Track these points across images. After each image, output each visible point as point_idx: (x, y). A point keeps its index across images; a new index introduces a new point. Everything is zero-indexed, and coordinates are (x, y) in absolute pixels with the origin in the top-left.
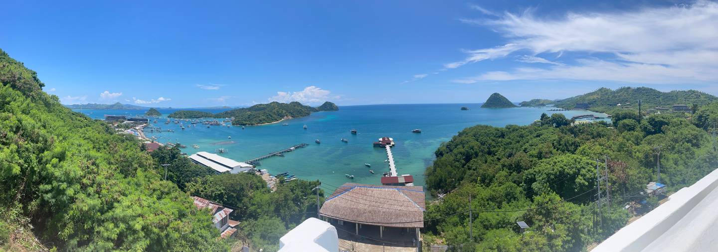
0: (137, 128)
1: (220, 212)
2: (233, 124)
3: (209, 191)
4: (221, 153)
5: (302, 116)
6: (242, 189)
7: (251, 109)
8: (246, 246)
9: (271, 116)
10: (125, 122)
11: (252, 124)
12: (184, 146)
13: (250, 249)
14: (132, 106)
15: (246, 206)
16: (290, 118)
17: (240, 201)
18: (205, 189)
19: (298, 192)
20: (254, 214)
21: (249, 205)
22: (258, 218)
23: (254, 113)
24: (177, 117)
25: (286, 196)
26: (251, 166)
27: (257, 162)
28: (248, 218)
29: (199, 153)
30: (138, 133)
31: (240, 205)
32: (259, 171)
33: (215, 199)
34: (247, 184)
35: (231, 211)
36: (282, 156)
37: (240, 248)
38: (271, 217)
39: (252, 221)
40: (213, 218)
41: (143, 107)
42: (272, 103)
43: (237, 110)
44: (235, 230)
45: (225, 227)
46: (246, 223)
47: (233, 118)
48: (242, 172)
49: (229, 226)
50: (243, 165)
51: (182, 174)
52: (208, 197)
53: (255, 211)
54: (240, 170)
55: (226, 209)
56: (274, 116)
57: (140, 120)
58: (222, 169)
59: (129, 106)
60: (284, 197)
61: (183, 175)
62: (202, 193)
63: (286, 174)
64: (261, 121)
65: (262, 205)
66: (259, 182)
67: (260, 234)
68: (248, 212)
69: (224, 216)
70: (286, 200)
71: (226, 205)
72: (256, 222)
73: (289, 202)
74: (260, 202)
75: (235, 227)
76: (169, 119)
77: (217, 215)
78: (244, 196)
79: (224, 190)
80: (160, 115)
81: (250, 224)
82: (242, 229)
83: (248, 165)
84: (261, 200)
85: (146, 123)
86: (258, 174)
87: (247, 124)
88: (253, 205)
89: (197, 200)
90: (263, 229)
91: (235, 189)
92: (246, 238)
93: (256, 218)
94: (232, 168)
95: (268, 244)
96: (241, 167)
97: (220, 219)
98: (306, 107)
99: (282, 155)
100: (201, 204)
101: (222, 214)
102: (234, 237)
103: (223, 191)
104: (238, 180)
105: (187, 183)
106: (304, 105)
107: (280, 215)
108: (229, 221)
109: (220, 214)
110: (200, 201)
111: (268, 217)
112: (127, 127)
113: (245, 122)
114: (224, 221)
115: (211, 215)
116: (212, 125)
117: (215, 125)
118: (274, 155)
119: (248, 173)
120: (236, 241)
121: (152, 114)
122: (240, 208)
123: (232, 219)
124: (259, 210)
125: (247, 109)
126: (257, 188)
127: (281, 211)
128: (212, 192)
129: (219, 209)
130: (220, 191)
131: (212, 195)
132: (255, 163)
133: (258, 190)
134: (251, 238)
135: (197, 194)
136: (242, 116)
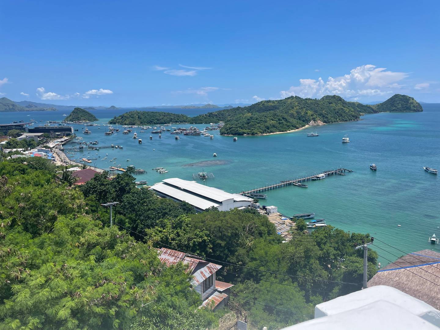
0: (51, 145)
1: (202, 270)
2: (222, 134)
3: (184, 238)
4: (202, 179)
5: (343, 120)
6: (236, 235)
7: (251, 108)
8: (242, 320)
9: (286, 120)
10: (23, 136)
11: (253, 134)
12: (142, 170)
13: (248, 325)
14: (36, 105)
15: (242, 261)
16: (321, 123)
17: (232, 252)
18: (179, 236)
19: (330, 248)
20: (254, 274)
21: (247, 260)
22: (261, 280)
23: (257, 115)
24: (127, 122)
25: (307, 251)
26: (250, 199)
27: (261, 194)
28: (244, 279)
29: (167, 181)
30: (55, 155)
31: (233, 259)
32: (264, 208)
33: (193, 251)
34: (244, 228)
35: (219, 267)
36: (303, 186)
37: (233, 322)
38: (282, 281)
39: (251, 283)
40: (190, 279)
41: (59, 106)
42: (289, 98)
43: (228, 111)
44: (225, 295)
45: (209, 291)
46: (241, 286)
47: (222, 124)
48: (236, 209)
49: (216, 290)
50: (238, 197)
51: (140, 215)
52: (181, 248)
53: (256, 270)
54: (233, 206)
55: (210, 264)
56: (291, 120)
57: (56, 130)
58: (205, 205)
59: (30, 105)
60: (305, 252)
61: (142, 218)
62: (174, 243)
63: (309, 217)
64: (268, 129)
65: (267, 261)
66: (262, 225)
67: (264, 304)
68: (245, 270)
69: (208, 275)
70: (307, 257)
71: (211, 258)
72: (257, 286)
73: (312, 261)
74: (264, 256)
75: (224, 292)
76: (111, 127)
77: (197, 275)
78: (238, 245)
79: (208, 236)
80: (95, 120)
81: (248, 288)
82: (236, 295)
83: (246, 199)
84: (266, 253)
85: (67, 135)
86: (262, 212)
87: (244, 133)
88: (253, 259)
89: (165, 253)
90: (268, 297)
91: (224, 235)
92: (242, 309)
93: (257, 280)
94: (220, 203)
95: (276, 320)
96: (235, 201)
97: (202, 280)
98: (352, 105)
99: (302, 184)
100: (171, 259)
101: (204, 272)
102: (223, 306)
103: (206, 238)
104: (230, 221)
105: (149, 228)
106: (347, 100)
107: (297, 279)
108: (216, 282)
109: (202, 273)
110: (170, 255)
111: (278, 280)
112: (29, 144)
113: (241, 131)
114: (208, 283)
115: (188, 274)
116: (186, 134)
117: (192, 134)
118: (290, 184)
119: (246, 211)
120: (227, 312)
121: (78, 119)
122: (232, 263)
123: (219, 280)
124: (262, 269)
125: (245, 108)
126: (261, 234)
127: (298, 273)
128: (189, 239)
129: (200, 265)
130: (201, 237)
131: (189, 244)
132: (257, 196)
133: (261, 237)
134: (249, 309)
135: (164, 243)
136: (237, 121)
